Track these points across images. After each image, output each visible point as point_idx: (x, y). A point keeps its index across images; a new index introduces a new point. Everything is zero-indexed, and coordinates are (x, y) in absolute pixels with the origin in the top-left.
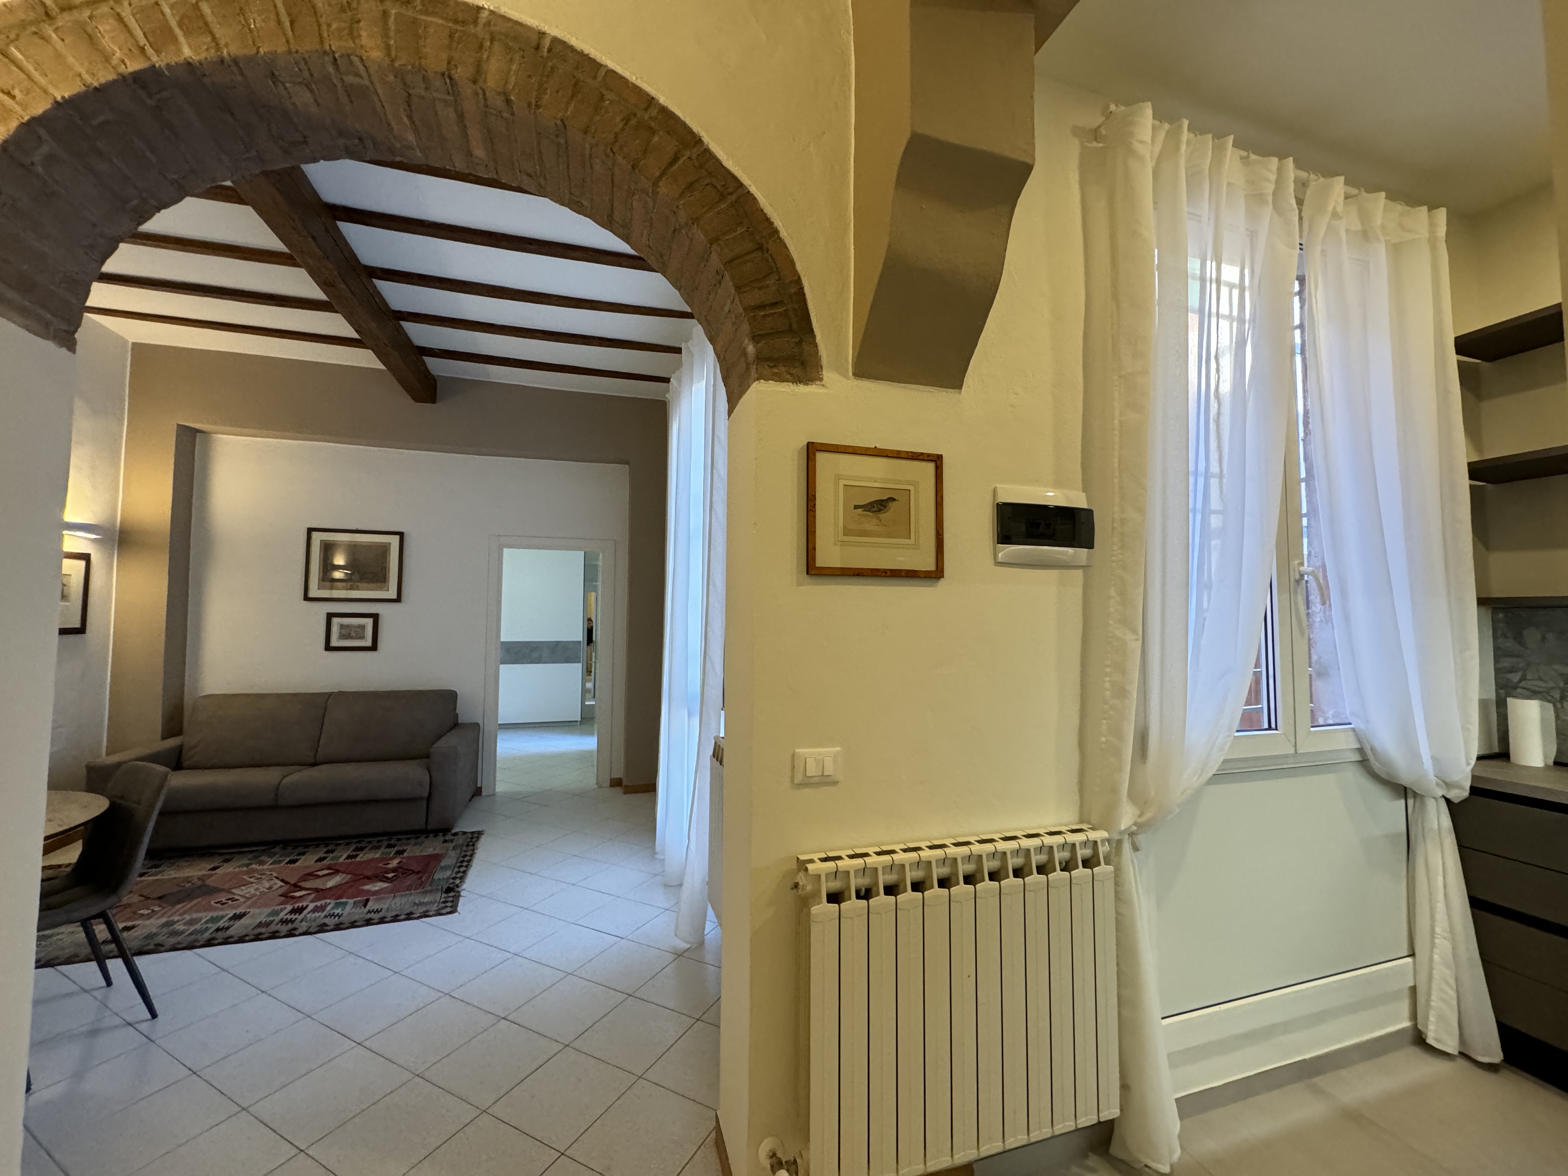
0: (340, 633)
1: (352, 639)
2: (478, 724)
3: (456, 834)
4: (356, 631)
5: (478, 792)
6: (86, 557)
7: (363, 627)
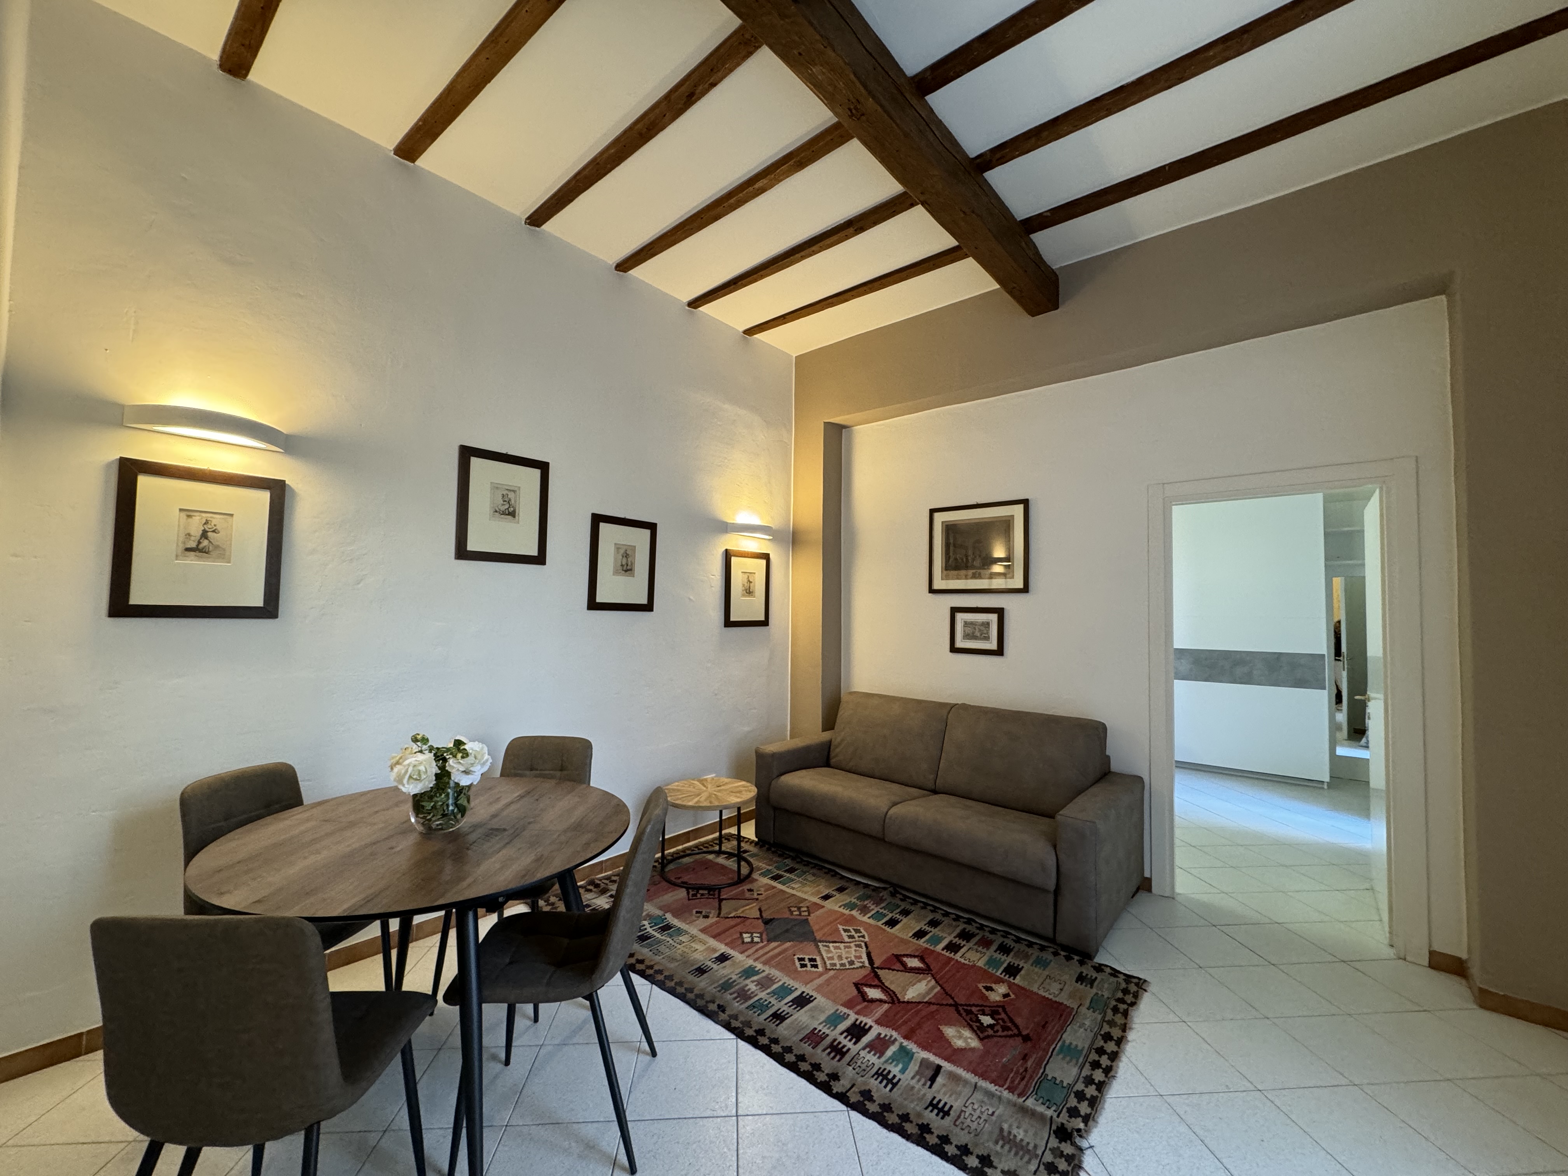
0: (964, 631)
1: (976, 639)
2: (1140, 780)
3: (1099, 968)
4: (980, 630)
5: (1145, 885)
6: (766, 557)
7: (987, 625)
